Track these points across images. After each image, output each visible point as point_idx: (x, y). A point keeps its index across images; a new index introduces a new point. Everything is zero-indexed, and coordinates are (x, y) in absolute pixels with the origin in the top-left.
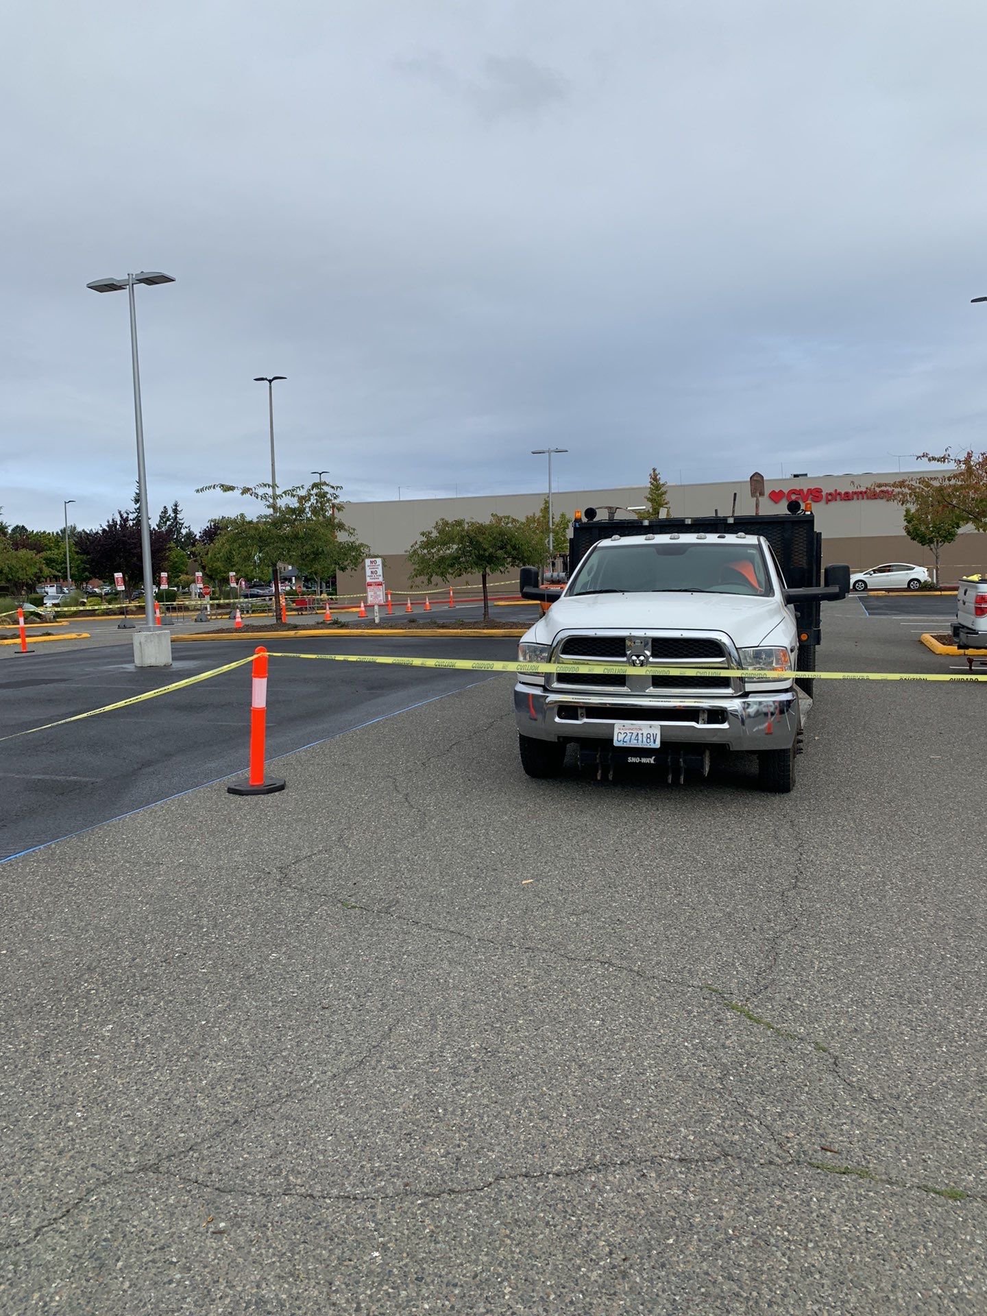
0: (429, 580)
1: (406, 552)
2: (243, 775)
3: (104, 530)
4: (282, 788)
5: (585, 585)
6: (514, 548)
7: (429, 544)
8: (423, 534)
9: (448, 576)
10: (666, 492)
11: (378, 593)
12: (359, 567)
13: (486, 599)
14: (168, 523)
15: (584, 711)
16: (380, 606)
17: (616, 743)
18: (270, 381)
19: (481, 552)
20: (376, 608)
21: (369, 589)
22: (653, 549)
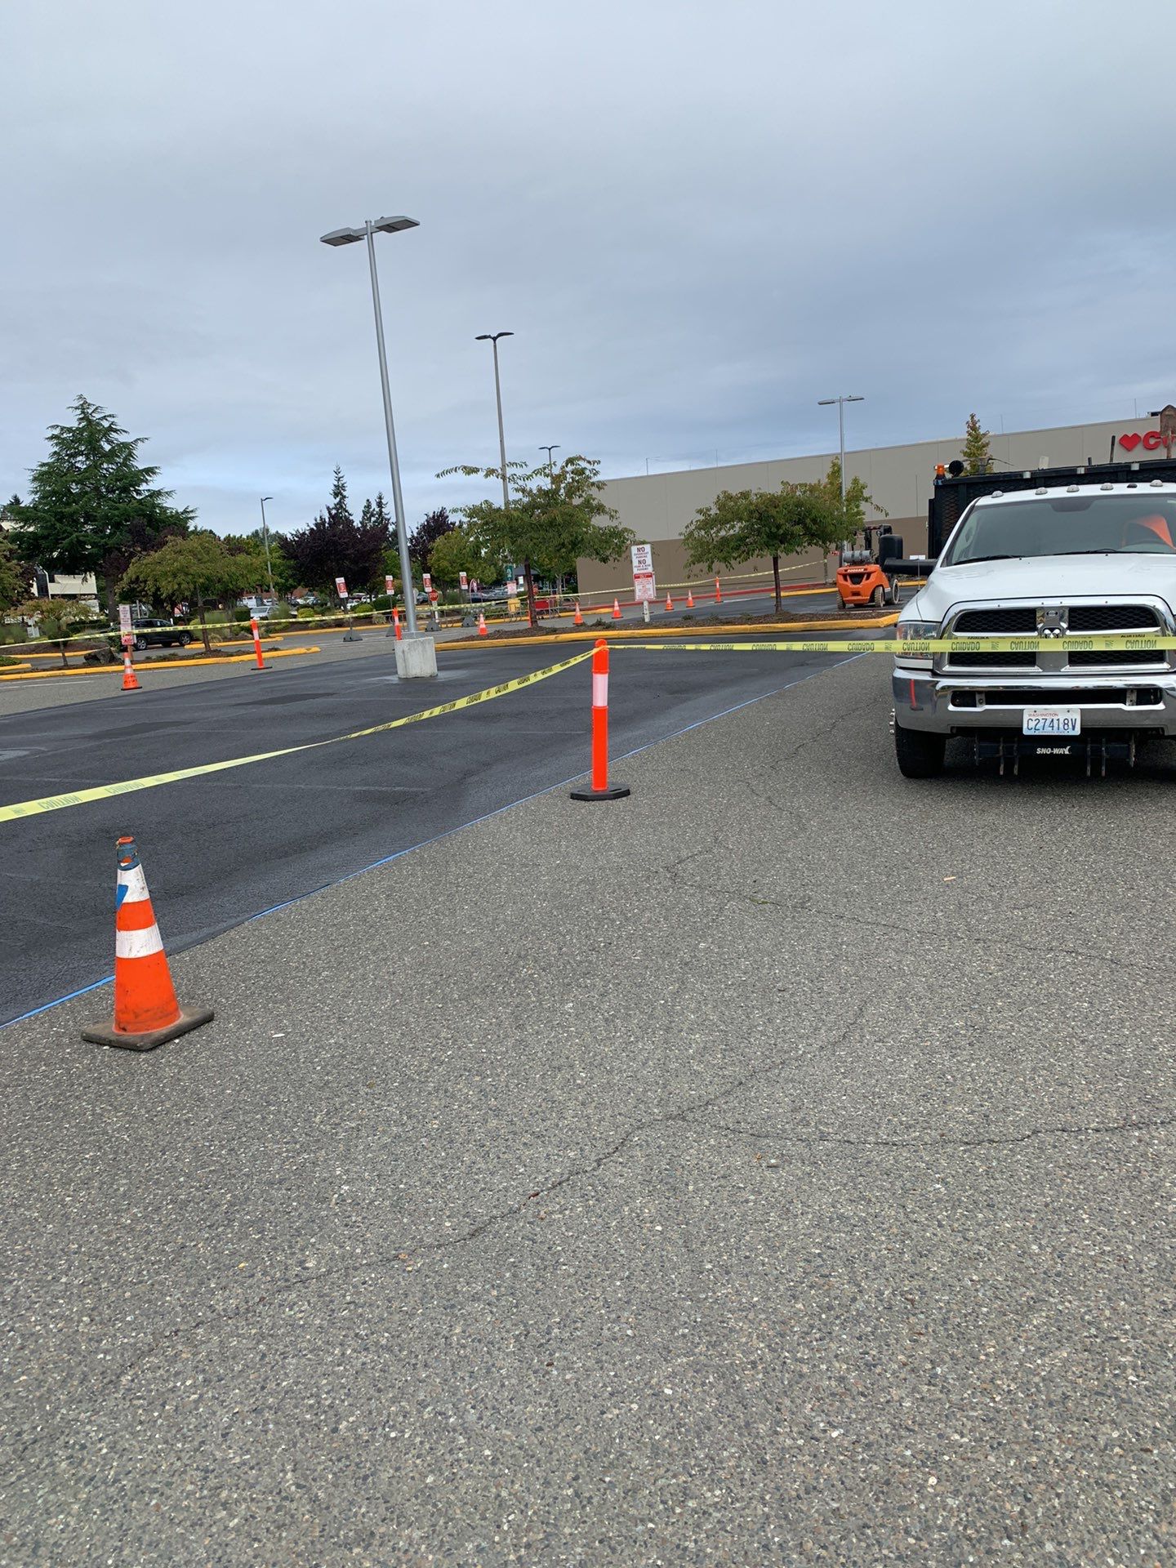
0: (710, 568)
1: (680, 534)
2: (584, 780)
3: (312, 529)
4: (627, 793)
5: (965, 551)
6: (814, 521)
7: (708, 524)
8: (700, 512)
9: (732, 562)
10: (988, 444)
11: (648, 586)
12: (624, 555)
13: (778, 589)
14: (373, 519)
15: (983, 697)
16: (650, 602)
17: (1026, 732)
18: (495, 339)
19: (774, 530)
20: (646, 604)
21: (637, 582)
22: (1049, 506)
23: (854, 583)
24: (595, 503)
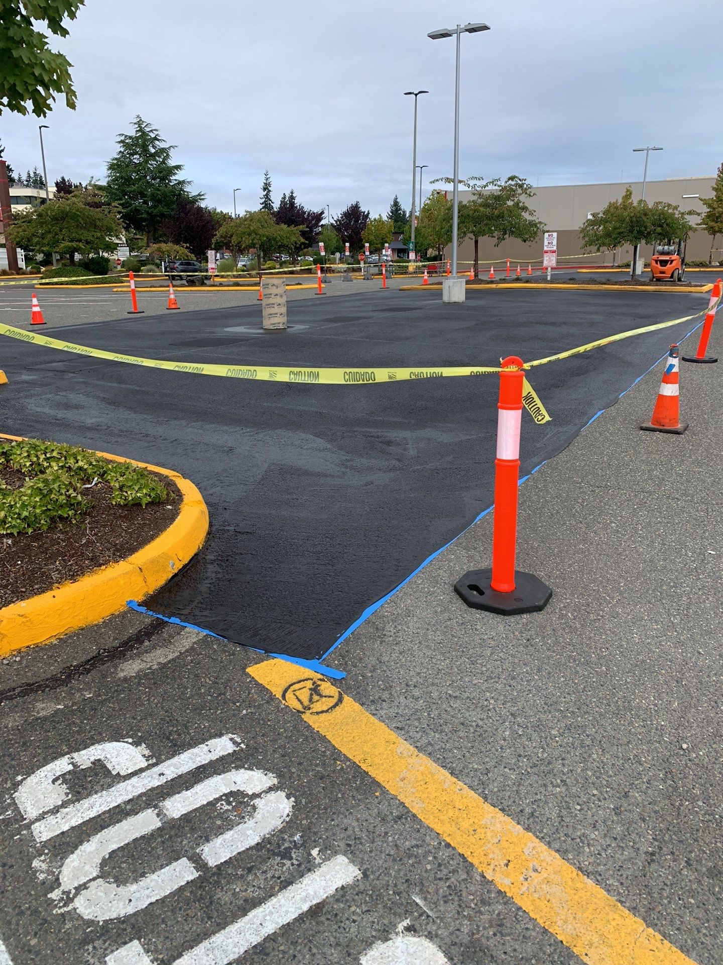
11: (552, 258)
16: (552, 268)
20: (549, 269)
21: (545, 255)
23: (661, 266)
24: (521, 205)
